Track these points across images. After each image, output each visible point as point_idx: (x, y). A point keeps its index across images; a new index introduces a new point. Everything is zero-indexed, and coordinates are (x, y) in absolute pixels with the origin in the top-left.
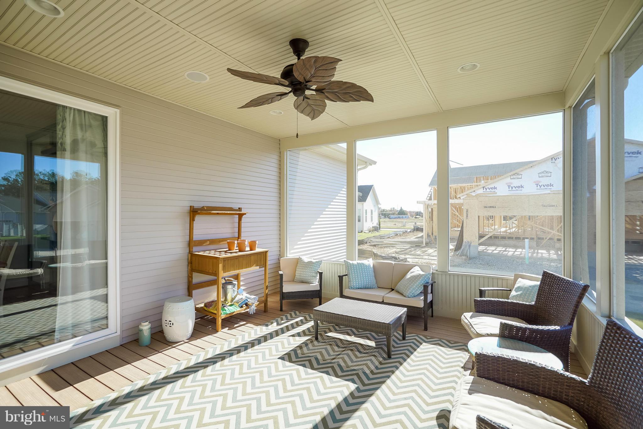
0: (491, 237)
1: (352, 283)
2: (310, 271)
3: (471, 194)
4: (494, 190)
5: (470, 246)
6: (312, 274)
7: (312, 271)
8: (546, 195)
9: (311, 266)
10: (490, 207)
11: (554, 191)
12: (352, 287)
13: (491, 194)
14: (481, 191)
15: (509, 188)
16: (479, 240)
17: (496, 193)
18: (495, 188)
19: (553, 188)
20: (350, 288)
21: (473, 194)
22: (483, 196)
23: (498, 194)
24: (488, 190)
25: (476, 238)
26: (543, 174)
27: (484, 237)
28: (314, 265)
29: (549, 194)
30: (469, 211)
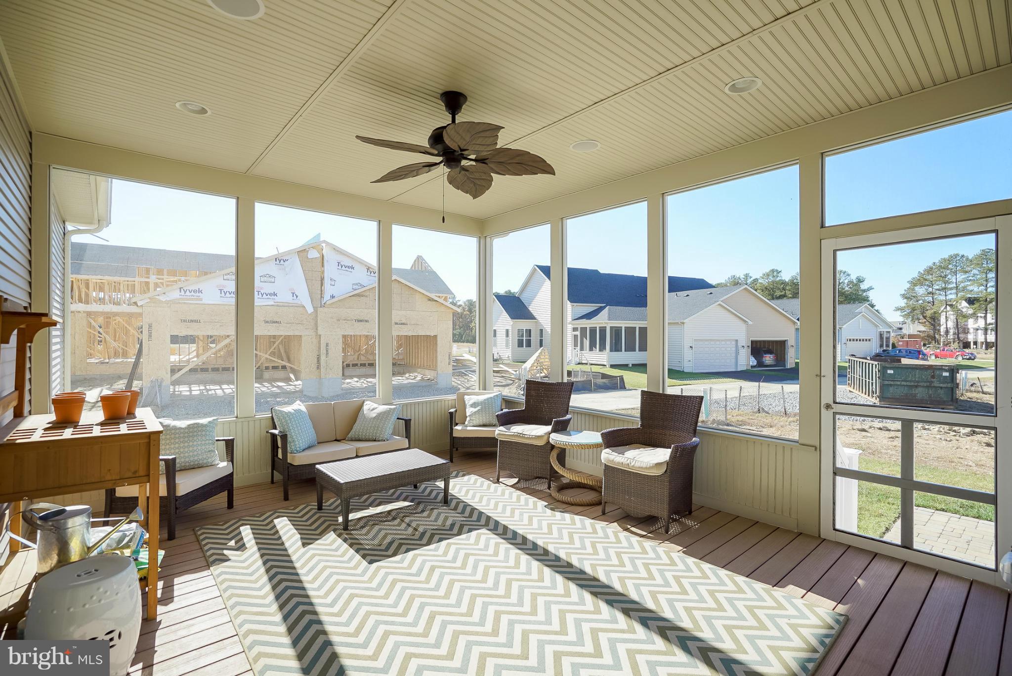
0: (191, 370)
1: (297, 443)
2: (203, 442)
3: (157, 297)
4: (198, 294)
5: (160, 386)
6: (207, 447)
7: (207, 442)
8: (269, 307)
9: (204, 433)
10: (192, 321)
11: (278, 302)
12: (298, 449)
13: (192, 299)
14: (175, 295)
15: (221, 293)
16: (171, 376)
17: (201, 300)
18: (200, 291)
19: (277, 299)
20: (295, 452)
21: (162, 298)
22: (179, 303)
23: (204, 301)
24: (188, 293)
25: (167, 373)
26: (265, 279)
27: (179, 370)
28: (208, 429)
29: (272, 305)
30: (153, 327)
